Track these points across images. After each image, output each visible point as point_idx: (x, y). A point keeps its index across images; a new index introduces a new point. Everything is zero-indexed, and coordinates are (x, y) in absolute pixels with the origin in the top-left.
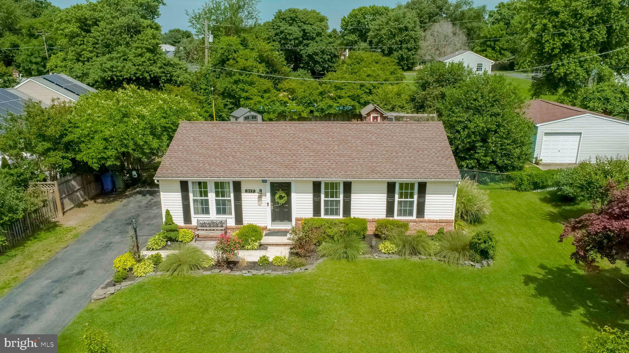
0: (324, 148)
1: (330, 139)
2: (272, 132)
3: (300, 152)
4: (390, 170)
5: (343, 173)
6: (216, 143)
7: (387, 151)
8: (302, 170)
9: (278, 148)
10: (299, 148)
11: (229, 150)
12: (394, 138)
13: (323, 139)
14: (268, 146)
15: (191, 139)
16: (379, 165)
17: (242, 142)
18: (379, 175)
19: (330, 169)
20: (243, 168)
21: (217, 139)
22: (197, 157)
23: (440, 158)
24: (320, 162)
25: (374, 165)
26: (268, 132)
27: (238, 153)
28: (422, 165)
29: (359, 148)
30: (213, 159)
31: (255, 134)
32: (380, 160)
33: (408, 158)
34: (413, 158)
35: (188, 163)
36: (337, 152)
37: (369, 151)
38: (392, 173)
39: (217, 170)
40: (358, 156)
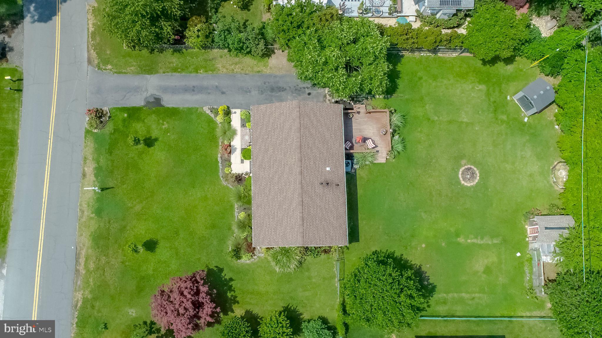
0: (275, 181)
1: (283, 184)
2: (289, 152)
3: (272, 169)
4: (259, 214)
5: (257, 192)
6: (279, 125)
7: (274, 213)
8: (258, 173)
9: (275, 158)
10: (275, 169)
11: (273, 134)
12: (285, 218)
13: (283, 180)
14: (276, 152)
15: (282, 112)
16: (263, 209)
17: (279, 139)
18: (255, 209)
19: (259, 186)
20: (259, 144)
21: (282, 125)
22: (266, 120)
23: (268, 239)
24: (264, 181)
25: (263, 207)
26: (289, 150)
27: (270, 139)
28: (263, 230)
29: (276, 199)
30: (265, 129)
31: (287, 144)
32: (266, 210)
33: (268, 223)
34: (268, 226)
35: (262, 117)
36: (272, 188)
37: (274, 204)
38: (257, 215)
39: (257, 133)
40: (269, 199)
